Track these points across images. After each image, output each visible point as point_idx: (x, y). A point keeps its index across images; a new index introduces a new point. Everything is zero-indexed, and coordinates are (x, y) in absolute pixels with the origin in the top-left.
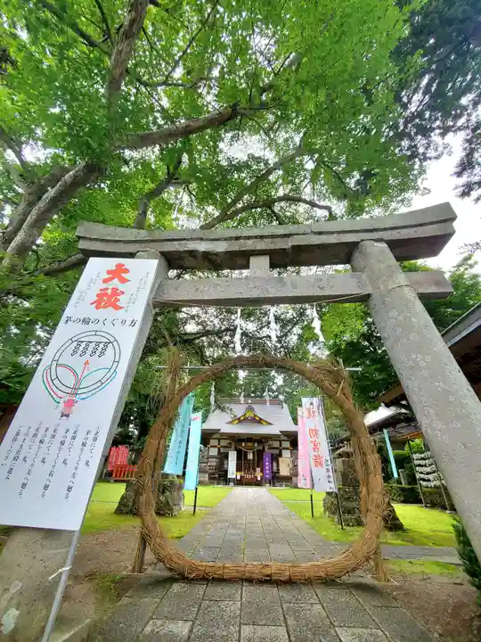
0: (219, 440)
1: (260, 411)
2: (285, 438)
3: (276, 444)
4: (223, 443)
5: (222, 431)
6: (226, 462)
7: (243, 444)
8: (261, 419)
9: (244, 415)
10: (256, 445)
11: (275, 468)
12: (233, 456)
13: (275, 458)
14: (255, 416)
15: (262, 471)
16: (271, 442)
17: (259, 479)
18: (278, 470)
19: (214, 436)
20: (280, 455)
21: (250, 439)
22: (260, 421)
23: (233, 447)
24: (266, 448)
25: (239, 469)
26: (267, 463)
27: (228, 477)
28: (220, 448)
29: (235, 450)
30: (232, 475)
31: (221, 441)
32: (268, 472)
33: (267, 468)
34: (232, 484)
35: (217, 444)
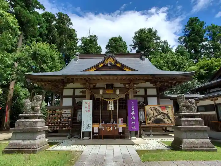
0: (74, 90)
2: (151, 85)
6: (79, 113)
7: (101, 92)
8: (123, 66)
9: (103, 62)
10: (118, 92)
11: (142, 117)
12: (87, 106)
13: (141, 106)
14: (116, 62)
15: (125, 121)
17: (121, 130)
20: (146, 102)
23: (88, 95)
24: (131, 97)
26: (133, 113)
27: (82, 131)
28: (75, 98)
29: (90, 99)
30: (87, 128)
31: (76, 90)
32: (134, 122)
33: (133, 118)
34: (88, 138)
35: (71, 94)
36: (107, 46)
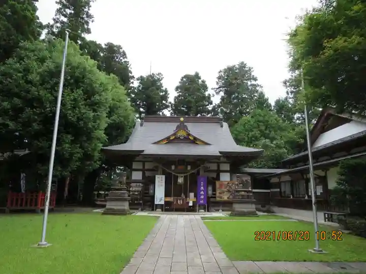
0: (144, 163)
1: (195, 129)
2: (225, 160)
3: (214, 167)
4: (148, 166)
5: (145, 153)
6: (152, 187)
7: (173, 167)
8: (195, 138)
9: (174, 134)
10: (189, 168)
11: (210, 192)
12: (160, 180)
13: (212, 182)
14: (189, 135)
15: (195, 196)
16: (208, 165)
17: (191, 204)
18: (215, 194)
19: (137, 159)
20: (218, 178)
21: (182, 161)
22: (195, 141)
23: (161, 170)
24: (201, 173)
25: (167, 194)
26: (202, 188)
27: (155, 203)
28: (145, 172)
29: (163, 174)
30: (160, 201)
31: (146, 163)
32: (203, 197)
33: (202, 193)
34: (160, 210)
35: (141, 167)
36: (177, 89)
